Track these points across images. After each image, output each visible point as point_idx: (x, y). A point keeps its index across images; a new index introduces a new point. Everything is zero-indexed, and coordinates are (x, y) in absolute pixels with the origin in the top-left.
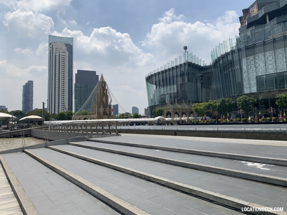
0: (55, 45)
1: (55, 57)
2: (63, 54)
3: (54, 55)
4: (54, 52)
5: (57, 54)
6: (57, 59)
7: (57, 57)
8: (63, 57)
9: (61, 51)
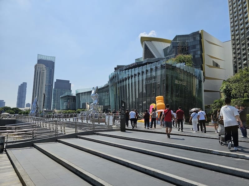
0: (38, 65)
1: (37, 73)
2: (43, 71)
3: (37, 71)
4: (37, 70)
5: (39, 71)
6: (39, 74)
7: (39, 73)
8: (43, 73)
9: (41, 69)
